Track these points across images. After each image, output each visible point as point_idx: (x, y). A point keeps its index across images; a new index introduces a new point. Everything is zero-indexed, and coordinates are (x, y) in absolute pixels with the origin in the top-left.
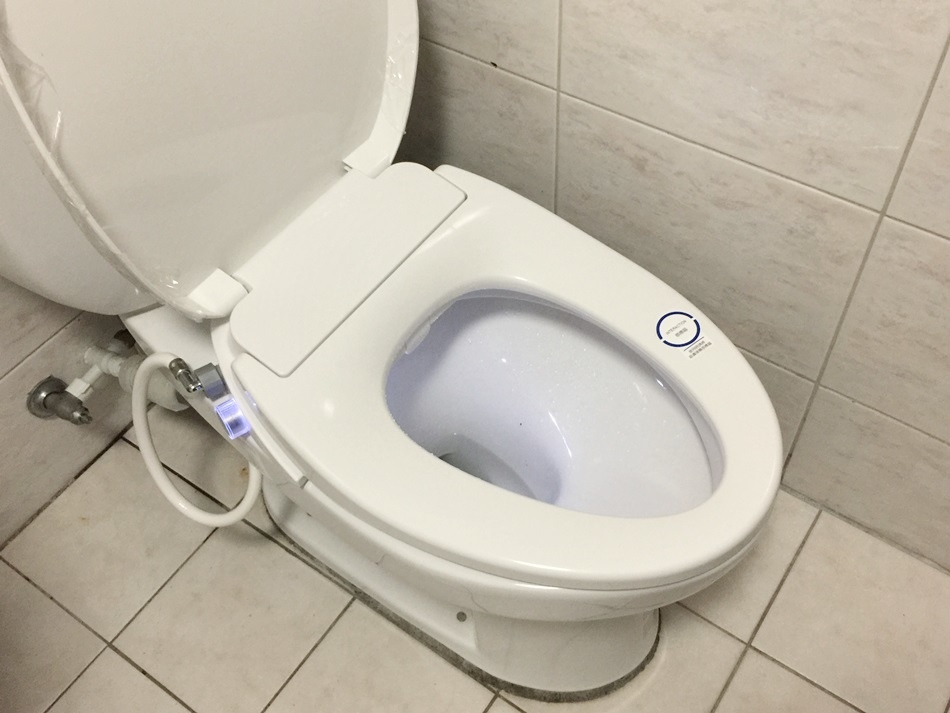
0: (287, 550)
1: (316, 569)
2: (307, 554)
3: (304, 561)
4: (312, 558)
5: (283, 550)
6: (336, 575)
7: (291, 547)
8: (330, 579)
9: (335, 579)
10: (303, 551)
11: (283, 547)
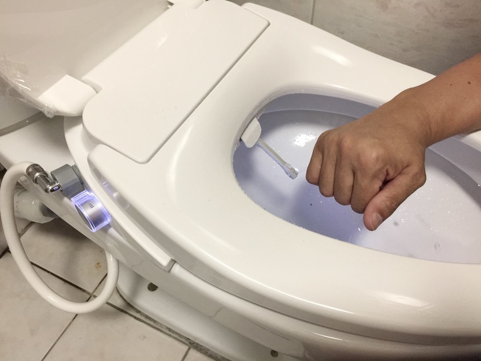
0: (135, 318)
1: (158, 329)
2: (150, 319)
3: (148, 324)
4: (155, 321)
5: (133, 319)
6: (174, 332)
7: (138, 316)
8: (170, 335)
9: (173, 335)
10: (147, 317)
11: (132, 316)
